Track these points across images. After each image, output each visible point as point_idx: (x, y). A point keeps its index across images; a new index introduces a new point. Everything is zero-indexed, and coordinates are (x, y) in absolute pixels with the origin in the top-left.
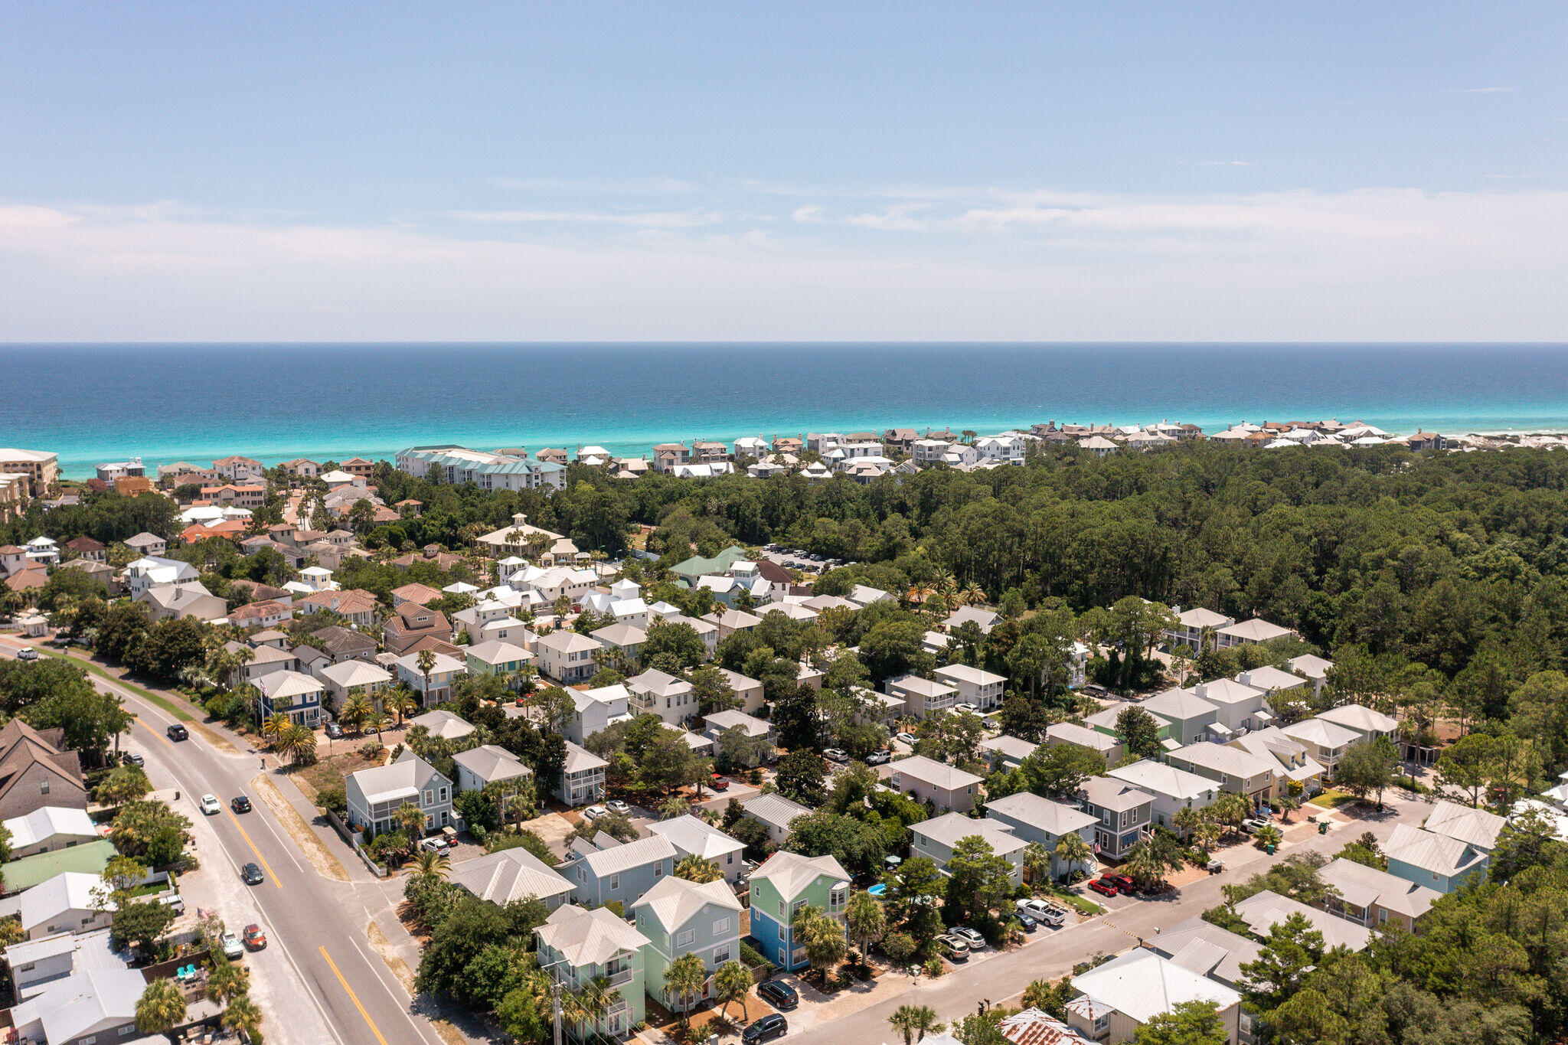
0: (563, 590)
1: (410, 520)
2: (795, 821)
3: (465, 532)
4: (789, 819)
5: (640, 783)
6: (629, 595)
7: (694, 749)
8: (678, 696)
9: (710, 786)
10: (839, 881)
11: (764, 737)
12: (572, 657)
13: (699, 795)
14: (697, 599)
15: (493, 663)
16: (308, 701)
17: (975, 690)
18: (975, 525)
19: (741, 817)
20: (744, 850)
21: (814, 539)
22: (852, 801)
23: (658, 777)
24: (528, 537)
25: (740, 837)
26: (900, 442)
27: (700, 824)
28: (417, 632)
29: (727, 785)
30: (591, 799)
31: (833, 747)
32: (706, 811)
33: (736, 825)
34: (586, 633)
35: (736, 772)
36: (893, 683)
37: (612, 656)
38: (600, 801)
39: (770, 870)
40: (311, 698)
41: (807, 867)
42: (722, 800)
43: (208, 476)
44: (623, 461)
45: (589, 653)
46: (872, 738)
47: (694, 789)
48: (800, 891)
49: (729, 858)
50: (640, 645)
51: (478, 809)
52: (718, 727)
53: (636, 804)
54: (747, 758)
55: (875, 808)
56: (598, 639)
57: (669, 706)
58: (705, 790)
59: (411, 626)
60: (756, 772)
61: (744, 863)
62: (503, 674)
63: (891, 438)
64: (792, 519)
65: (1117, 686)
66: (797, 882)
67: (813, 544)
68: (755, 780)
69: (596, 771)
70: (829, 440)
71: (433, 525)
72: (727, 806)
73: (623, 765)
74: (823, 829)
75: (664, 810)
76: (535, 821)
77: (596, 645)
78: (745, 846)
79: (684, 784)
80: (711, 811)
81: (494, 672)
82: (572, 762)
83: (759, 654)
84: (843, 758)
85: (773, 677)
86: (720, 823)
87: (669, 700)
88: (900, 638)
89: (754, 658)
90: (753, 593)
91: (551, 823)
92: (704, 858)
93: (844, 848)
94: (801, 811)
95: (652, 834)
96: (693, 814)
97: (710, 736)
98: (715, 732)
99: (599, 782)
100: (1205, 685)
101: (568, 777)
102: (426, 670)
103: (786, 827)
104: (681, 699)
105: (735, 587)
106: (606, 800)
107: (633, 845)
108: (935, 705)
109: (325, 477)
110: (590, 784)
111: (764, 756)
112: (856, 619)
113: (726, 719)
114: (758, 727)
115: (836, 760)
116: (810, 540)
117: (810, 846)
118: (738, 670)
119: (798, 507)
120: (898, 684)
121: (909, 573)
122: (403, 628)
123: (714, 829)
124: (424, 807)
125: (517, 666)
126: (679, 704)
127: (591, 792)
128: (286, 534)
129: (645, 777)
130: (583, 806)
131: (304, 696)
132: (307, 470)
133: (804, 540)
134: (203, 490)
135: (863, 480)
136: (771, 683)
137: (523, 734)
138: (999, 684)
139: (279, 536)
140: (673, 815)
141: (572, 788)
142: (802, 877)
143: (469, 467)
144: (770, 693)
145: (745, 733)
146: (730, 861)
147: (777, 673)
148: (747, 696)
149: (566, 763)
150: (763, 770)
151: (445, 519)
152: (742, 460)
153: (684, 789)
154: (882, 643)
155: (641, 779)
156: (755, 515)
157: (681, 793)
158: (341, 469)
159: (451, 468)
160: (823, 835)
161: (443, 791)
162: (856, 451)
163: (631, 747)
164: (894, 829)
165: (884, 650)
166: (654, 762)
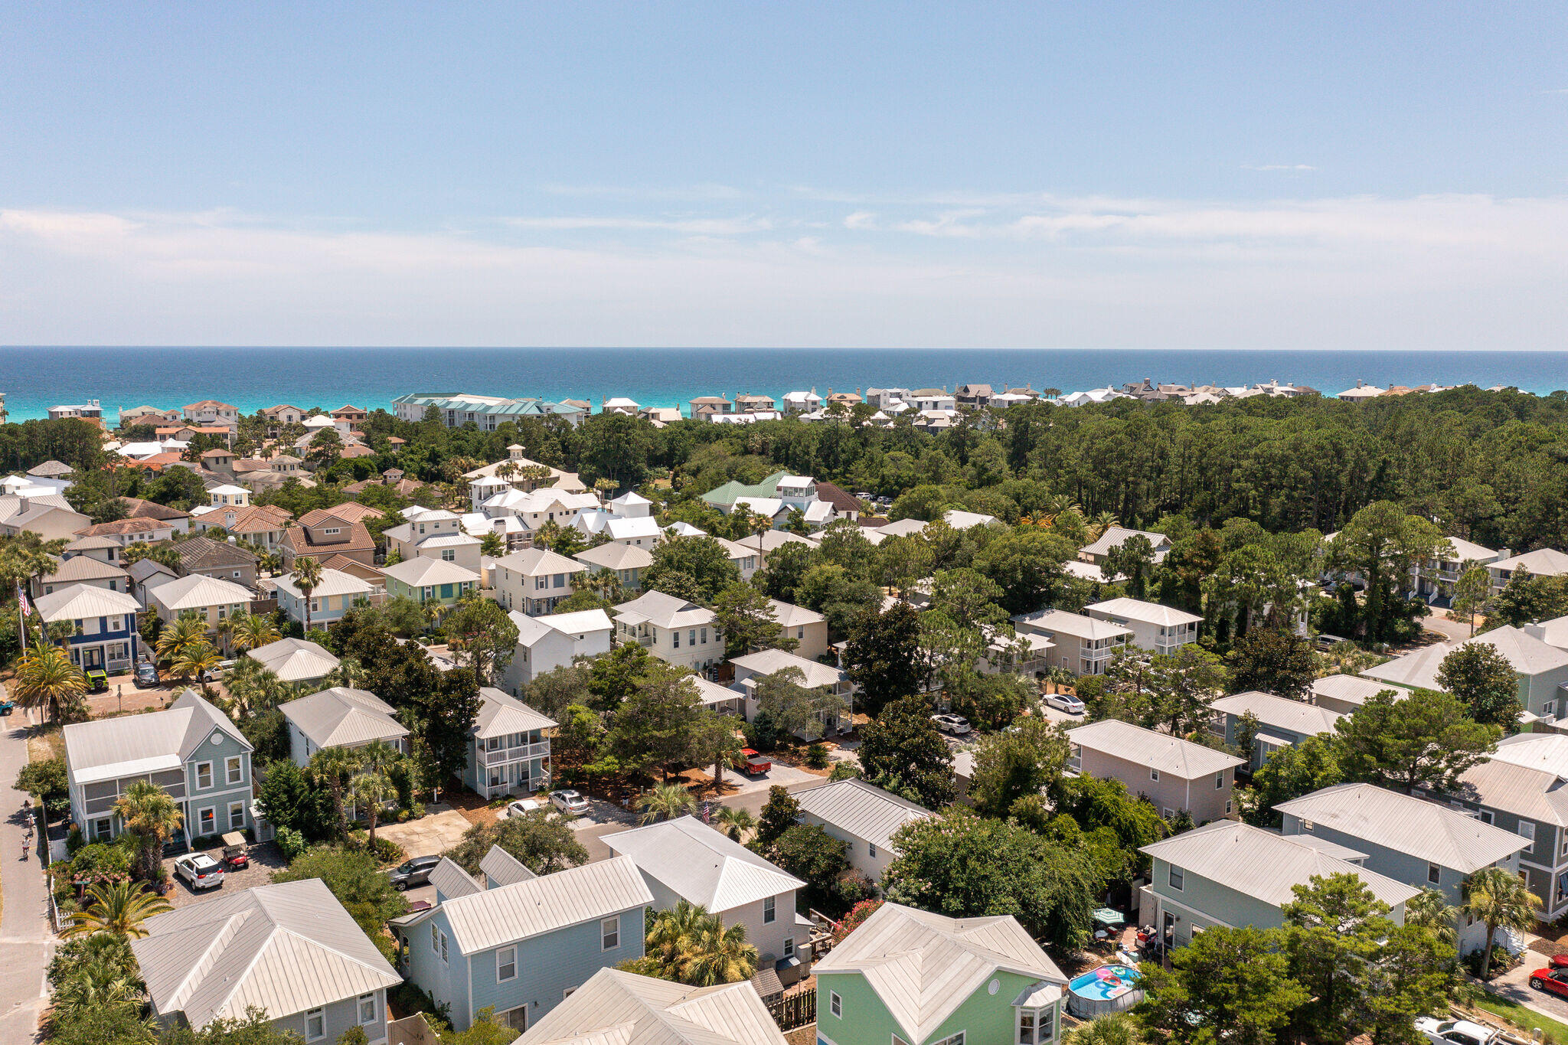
0: (551, 516)
1: (385, 454)
2: (907, 832)
3: (448, 466)
4: (894, 829)
5: (610, 758)
6: (634, 512)
7: (713, 706)
8: (692, 630)
9: (737, 769)
10: (1037, 983)
11: (830, 690)
12: (541, 583)
13: (718, 784)
14: (731, 521)
15: (418, 584)
16: (111, 629)
17: (1154, 634)
18: (1101, 444)
19: (793, 823)
20: (799, 892)
21: (883, 478)
22: (1016, 794)
23: (643, 748)
24: (524, 470)
25: (792, 866)
26: (974, 400)
27: (713, 837)
28: (323, 549)
29: (767, 767)
30: (525, 787)
31: (943, 712)
32: (726, 810)
33: (783, 840)
34: (569, 555)
35: (784, 747)
36: (1027, 621)
37: (600, 582)
38: (541, 791)
39: (866, 952)
40: (116, 625)
41: (959, 948)
42: (757, 793)
43: (170, 418)
44: (653, 411)
45: (567, 579)
46: (1012, 696)
47: (710, 772)
48: (947, 1011)
49: (769, 909)
50: (643, 570)
51: (292, 798)
52: (754, 675)
53: (606, 798)
54: (803, 725)
55: (1061, 808)
56: (583, 562)
57: (676, 645)
58: (728, 775)
59: (315, 540)
60: (818, 748)
61: (800, 919)
62: (433, 602)
63: (963, 395)
64: (855, 456)
65: (1360, 638)
66: (936, 986)
67: (881, 485)
68: (817, 762)
69: (535, 736)
70: (892, 395)
71: (412, 460)
72: (767, 801)
73: (582, 725)
74: (968, 852)
75: (645, 808)
76: (414, 825)
77: (578, 567)
78: (800, 884)
79: (692, 765)
80: (735, 811)
81: (419, 597)
82: (489, 721)
83: (821, 573)
84: (962, 729)
85: (843, 607)
86: (749, 835)
87: (676, 636)
88: (1038, 553)
89: (813, 578)
90: (806, 518)
91: (441, 829)
92: (713, 910)
93: (1015, 893)
94: (913, 815)
95: (612, 853)
96: (700, 818)
97: (742, 689)
98: (750, 683)
99: (540, 756)
100: (1540, 625)
101: (482, 747)
102: (306, 589)
103: (886, 845)
104: (696, 635)
105: (784, 508)
106: (551, 789)
107: (570, 877)
108: (1098, 654)
109: (306, 423)
110: (522, 759)
111: (830, 722)
112: (958, 540)
113: (766, 662)
114: (819, 676)
115: (951, 732)
116: (878, 481)
117: (944, 888)
118: (789, 599)
119: (862, 444)
120: (1037, 623)
121: (1018, 500)
122: (304, 542)
123: (739, 847)
124: (194, 793)
125: (456, 591)
126: (692, 642)
127: (525, 775)
128: (221, 461)
129: (623, 749)
130: (508, 797)
131: (103, 620)
132: (290, 418)
133: (870, 481)
134: (158, 431)
135: (935, 430)
136: (839, 616)
137: (409, 671)
138: (1191, 626)
139: (212, 464)
140: (663, 817)
141: (488, 766)
142: (949, 975)
143: (470, 409)
144: (836, 631)
145: (799, 682)
146: (770, 916)
147: (849, 601)
148: (801, 635)
149: (478, 721)
150: (828, 745)
151: (427, 453)
152: (791, 410)
153: (693, 774)
154: (1010, 560)
155: (612, 752)
156: (808, 453)
157: (686, 780)
158: (326, 414)
159: (451, 412)
160: (972, 863)
161: (234, 763)
162: (924, 404)
163: (599, 697)
164: (1106, 852)
165: (1014, 569)
166: (633, 722)
